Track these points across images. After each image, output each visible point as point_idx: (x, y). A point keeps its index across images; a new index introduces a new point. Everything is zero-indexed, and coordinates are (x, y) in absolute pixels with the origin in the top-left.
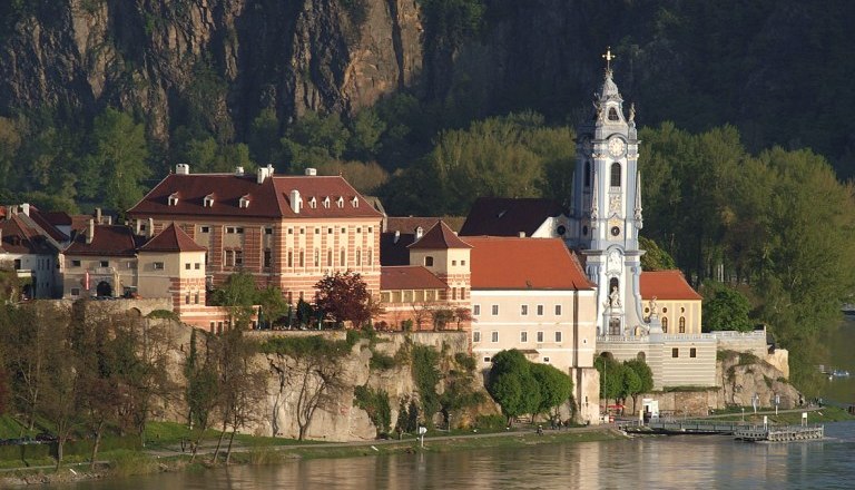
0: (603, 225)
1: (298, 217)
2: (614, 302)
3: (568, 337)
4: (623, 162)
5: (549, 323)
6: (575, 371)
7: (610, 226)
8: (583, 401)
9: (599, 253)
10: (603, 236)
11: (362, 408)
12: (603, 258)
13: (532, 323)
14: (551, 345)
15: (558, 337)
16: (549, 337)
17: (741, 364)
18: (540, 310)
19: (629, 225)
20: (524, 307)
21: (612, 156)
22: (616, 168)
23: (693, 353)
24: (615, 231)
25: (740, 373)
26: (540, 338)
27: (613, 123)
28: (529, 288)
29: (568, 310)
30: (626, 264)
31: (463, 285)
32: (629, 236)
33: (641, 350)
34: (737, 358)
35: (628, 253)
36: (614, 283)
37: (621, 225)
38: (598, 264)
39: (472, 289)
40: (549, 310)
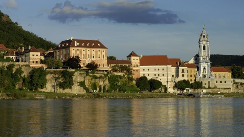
0: (201, 57)
1: (76, 47)
2: (205, 72)
3: (165, 75)
4: (206, 45)
5: (161, 72)
6: (167, 82)
7: (203, 57)
8: (169, 88)
9: (200, 63)
10: (201, 59)
11: (81, 86)
12: (201, 64)
13: (157, 72)
14: (162, 77)
15: (163, 75)
16: (161, 75)
17: (240, 85)
18: (159, 69)
19: (207, 57)
20: (155, 69)
21: (203, 44)
22: (204, 47)
23: (225, 82)
24: (204, 59)
25: (240, 87)
26: (159, 75)
27: (204, 38)
28: (156, 65)
29: (165, 69)
30: (207, 65)
31: (137, 64)
32: (207, 59)
33: (208, 81)
34: (239, 84)
35: (207, 63)
36: (204, 69)
37: (206, 57)
38: (200, 65)
39: (140, 65)
40: (161, 69)
